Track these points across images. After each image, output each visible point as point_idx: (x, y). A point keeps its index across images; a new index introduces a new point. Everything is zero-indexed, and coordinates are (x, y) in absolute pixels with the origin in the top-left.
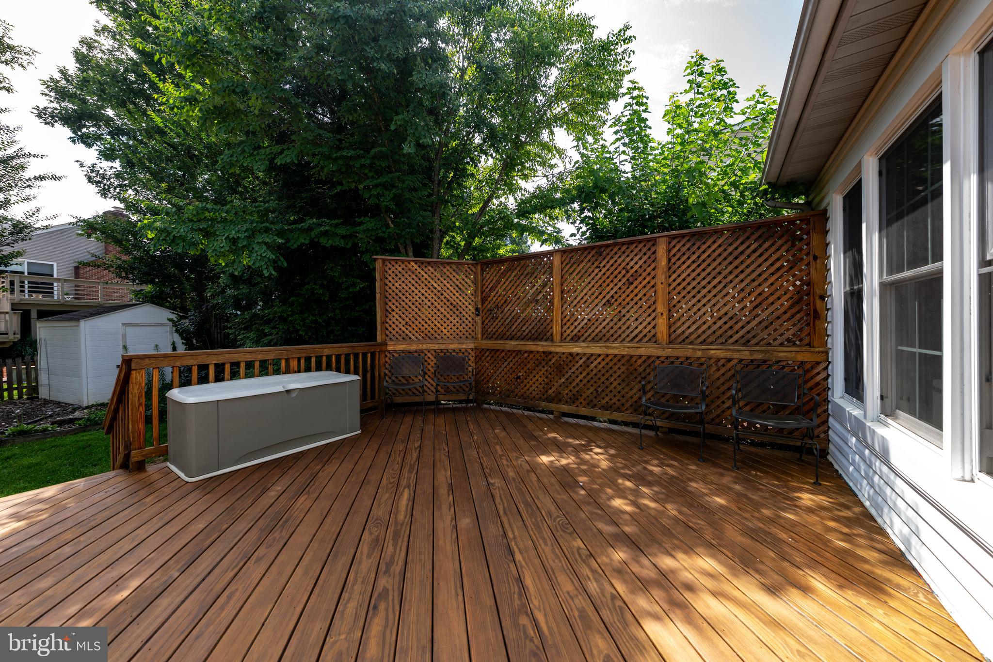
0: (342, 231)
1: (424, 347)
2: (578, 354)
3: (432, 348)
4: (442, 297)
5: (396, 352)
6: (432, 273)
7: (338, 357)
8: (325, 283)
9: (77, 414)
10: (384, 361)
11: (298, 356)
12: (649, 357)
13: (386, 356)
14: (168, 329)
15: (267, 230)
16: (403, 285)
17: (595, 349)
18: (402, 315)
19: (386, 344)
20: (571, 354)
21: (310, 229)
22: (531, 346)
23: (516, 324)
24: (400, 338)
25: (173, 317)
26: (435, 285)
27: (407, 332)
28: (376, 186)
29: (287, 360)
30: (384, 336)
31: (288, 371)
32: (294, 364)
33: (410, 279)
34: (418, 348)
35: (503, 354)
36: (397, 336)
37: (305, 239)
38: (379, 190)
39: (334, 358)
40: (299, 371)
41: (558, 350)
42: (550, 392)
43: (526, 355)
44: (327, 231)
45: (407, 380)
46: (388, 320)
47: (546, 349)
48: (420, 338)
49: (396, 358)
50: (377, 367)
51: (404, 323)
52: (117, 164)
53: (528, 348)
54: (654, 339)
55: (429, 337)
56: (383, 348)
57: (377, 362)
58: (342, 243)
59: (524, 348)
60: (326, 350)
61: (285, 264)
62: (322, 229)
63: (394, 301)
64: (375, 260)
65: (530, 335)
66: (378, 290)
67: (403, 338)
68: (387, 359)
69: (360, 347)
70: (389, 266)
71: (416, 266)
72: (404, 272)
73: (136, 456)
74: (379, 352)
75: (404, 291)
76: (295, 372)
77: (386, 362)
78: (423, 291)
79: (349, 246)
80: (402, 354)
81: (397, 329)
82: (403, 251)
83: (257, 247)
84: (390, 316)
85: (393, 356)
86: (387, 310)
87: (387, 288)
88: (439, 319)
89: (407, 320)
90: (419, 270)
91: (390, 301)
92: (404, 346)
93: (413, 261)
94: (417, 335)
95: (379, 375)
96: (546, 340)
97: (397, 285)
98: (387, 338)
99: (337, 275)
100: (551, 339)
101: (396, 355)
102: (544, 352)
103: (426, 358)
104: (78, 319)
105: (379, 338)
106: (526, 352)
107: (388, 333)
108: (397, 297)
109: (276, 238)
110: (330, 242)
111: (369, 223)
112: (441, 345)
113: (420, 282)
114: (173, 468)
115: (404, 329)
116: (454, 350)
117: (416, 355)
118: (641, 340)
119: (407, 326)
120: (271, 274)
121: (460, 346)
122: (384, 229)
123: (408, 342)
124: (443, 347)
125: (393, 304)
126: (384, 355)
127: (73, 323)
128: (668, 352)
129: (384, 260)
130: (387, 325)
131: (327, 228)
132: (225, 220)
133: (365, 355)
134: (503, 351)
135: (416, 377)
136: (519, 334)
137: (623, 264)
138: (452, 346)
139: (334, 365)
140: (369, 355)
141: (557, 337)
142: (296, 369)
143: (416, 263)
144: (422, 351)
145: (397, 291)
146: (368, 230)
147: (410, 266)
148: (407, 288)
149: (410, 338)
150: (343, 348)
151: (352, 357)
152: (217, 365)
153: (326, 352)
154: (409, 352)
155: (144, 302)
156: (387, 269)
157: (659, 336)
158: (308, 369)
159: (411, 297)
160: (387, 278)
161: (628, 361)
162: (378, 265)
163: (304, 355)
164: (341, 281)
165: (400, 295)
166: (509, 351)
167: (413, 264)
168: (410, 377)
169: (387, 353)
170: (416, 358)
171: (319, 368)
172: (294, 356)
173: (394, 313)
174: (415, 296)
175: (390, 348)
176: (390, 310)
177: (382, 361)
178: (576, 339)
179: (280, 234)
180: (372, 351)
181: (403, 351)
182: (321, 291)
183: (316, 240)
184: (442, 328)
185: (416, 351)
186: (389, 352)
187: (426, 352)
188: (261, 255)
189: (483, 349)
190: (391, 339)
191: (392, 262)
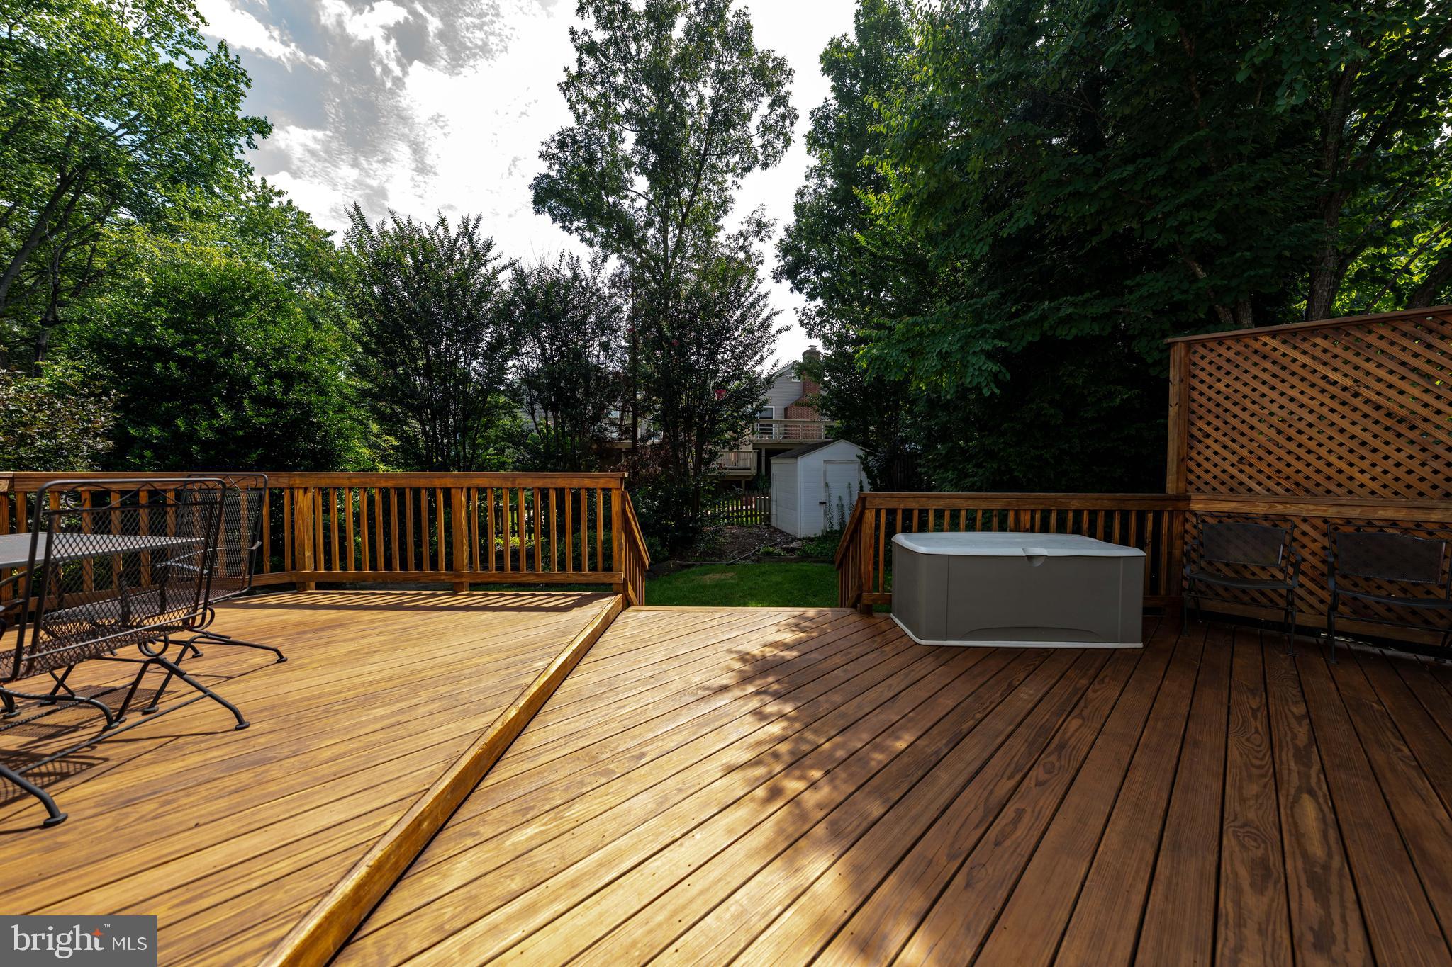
0: (1097, 309)
1: (1291, 509)
3: (1314, 514)
4: (1357, 402)
5: (1211, 514)
6: (1325, 351)
7: (1093, 514)
8: (1058, 397)
9: (794, 545)
10: (1180, 528)
11: (1033, 507)
13: (1186, 520)
14: (857, 466)
15: (984, 334)
16: (1238, 385)
18: (1231, 444)
19: (1188, 499)
21: (1043, 318)
24: (1223, 489)
25: (861, 453)
26: (1333, 376)
27: (1243, 478)
28: (1178, 208)
29: (1017, 513)
30: (1183, 485)
31: (1017, 528)
32: (1026, 518)
33: (1255, 371)
34: (1272, 511)
36: (1215, 484)
37: (1033, 335)
38: (1184, 215)
39: (1086, 515)
40: (1032, 530)
44: (1069, 316)
45: (1237, 572)
46: (1193, 454)
48: (1280, 490)
49: (1212, 527)
50: (1165, 539)
51: (1235, 459)
52: (820, 302)
55: (1301, 488)
56: (1181, 505)
57: (1165, 531)
58: (1096, 329)
60: (1075, 501)
61: (1008, 376)
62: (1062, 314)
63: (1210, 418)
64: (1170, 345)
66: (1173, 400)
67: (1232, 490)
68: (1188, 526)
69: (1134, 501)
70: (1202, 351)
71: (1274, 343)
72: (1239, 360)
73: (866, 598)
74: (1171, 513)
75: (1237, 397)
76: (1027, 531)
77: (1186, 532)
78: (1294, 393)
79: (1108, 330)
80: (1225, 520)
81: (1217, 471)
82: (1228, 317)
83: (973, 360)
84: (1201, 447)
85: (1203, 521)
86: (1192, 436)
87: (1195, 395)
88: (1343, 451)
89: (1245, 453)
90: (1283, 348)
91: (1201, 418)
92: (1234, 504)
93: (1268, 333)
94: (1271, 484)
95: (1170, 554)
97: (1221, 386)
98: (1189, 488)
99: (1080, 382)
101: (1210, 520)
103: (1297, 533)
104: (795, 456)
105: (1171, 487)
107: (1192, 477)
108: (1220, 411)
109: (996, 341)
110: (1074, 331)
111: (1153, 283)
112: (1344, 510)
113: (1283, 374)
114: (897, 621)
115: (1233, 471)
117: (1266, 524)
119: (1241, 466)
120: (993, 393)
122: (1185, 285)
123: (1246, 496)
124: (1354, 513)
125: (1209, 423)
126: (1181, 518)
127: (792, 461)
129: (1189, 344)
130: (1192, 465)
131: (1070, 310)
132: (933, 332)
133: (1141, 517)
135: (1263, 569)
139: (1085, 527)
140: (1150, 516)
142: (1028, 526)
143: (1274, 337)
144: (1284, 518)
145: (1220, 399)
146: (1151, 295)
147: (1257, 345)
148: (1246, 390)
149: (1250, 490)
150: (1100, 501)
151: (1117, 516)
152: (904, 511)
153: (1075, 505)
154: (1247, 517)
155: (837, 439)
156: (1196, 359)
158: (1045, 529)
159: (1256, 407)
160: (1194, 376)
162: (1177, 355)
163: (1041, 507)
164: (1086, 392)
165: (1228, 405)
167: (1266, 339)
168: (1245, 567)
169: (1188, 515)
170: (1266, 530)
171: (1061, 529)
172: (1026, 507)
173: (1209, 442)
174: (1268, 405)
175: (1195, 506)
176: (1199, 435)
177: (1178, 528)
179: (1000, 335)
180: (1157, 508)
181: (1229, 515)
182: (1052, 411)
183: (1049, 333)
184: (1354, 472)
185: (1266, 517)
186: (1195, 514)
187: (1297, 521)
188: (980, 369)
190: (1198, 489)
191: (1210, 345)
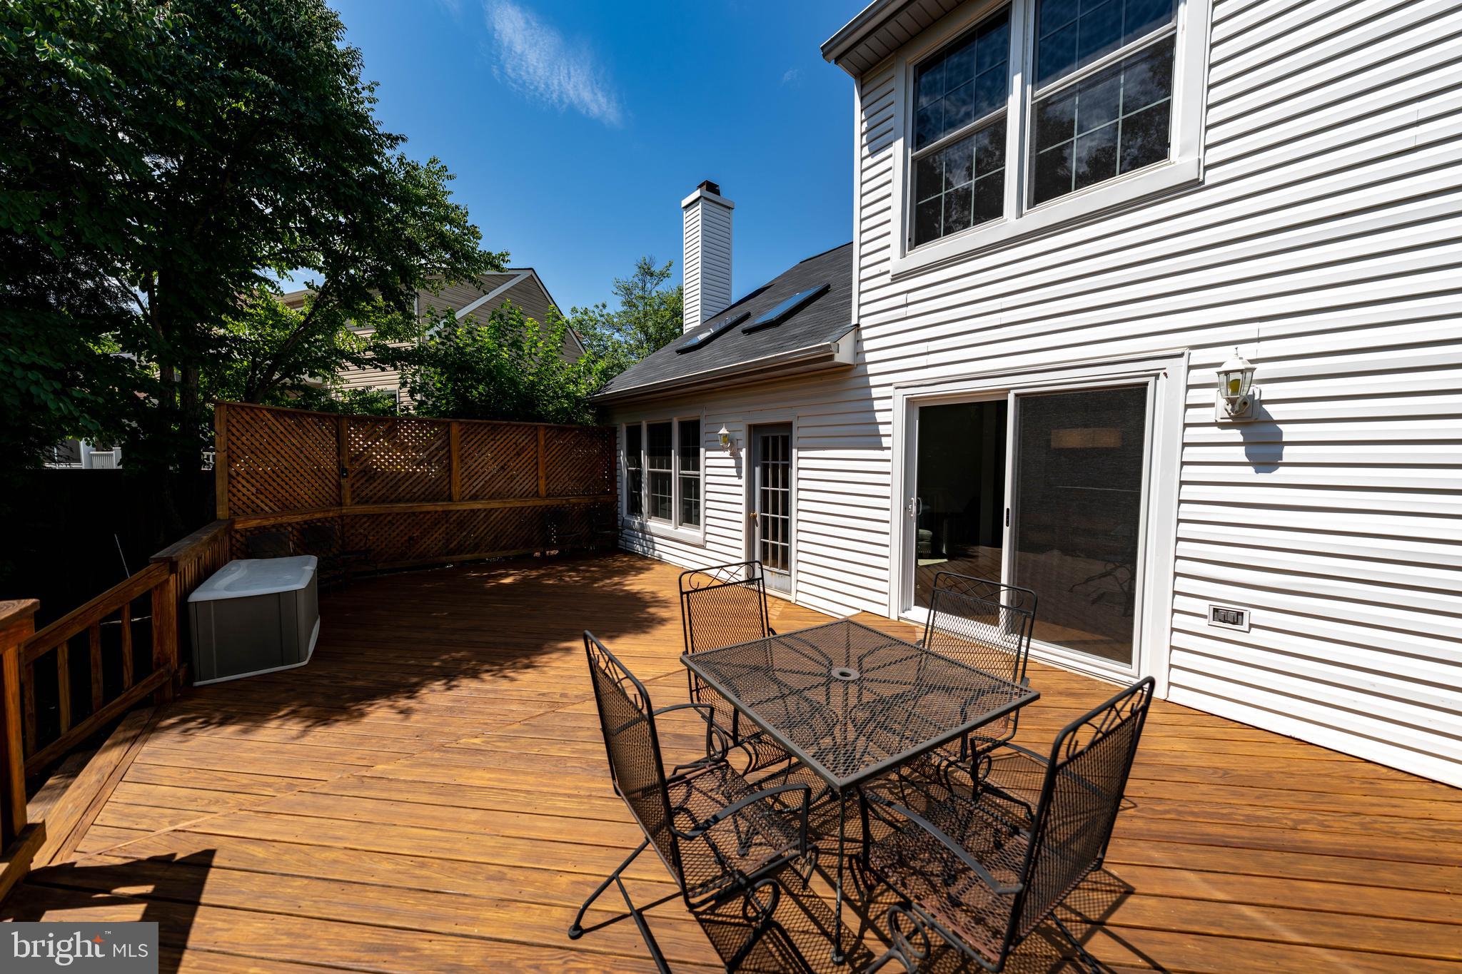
1: (285, 520)
2: (479, 510)
3: (293, 520)
5: (247, 529)
12: (535, 507)
16: (253, 440)
17: (495, 504)
19: (232, 522)
20: (472, 511)
22: (429, 507)
23: (404, 487)
24: (249, 511)
30: (227, 511)
33: (261, 432)
34: (277, 522)
35: (390, 518)
36: (245, 508)
41: (459, 508)
42: (452, 546)
43: (422, 516)
47: (446, 508)
48: (279, 510)
49: (247, 538)
53: (424, 509)
54: (537, 494)
55: (285, 507)
56: (229, 527)
59: (419, 510)
65: (423, 496)
67: (255, 512)
70: (233, 413)
71: (269, 416)
75: (253, 448)
80: (255, 532)
81: (244, 499)
84: (235, 482)
85: (242, 536)
89: (258, 486)
91: (234, 461)
92: (259, 521)
96: (443, 500)
98: (233, 514)
100: (450, 498)
101: (248, 534)
102: (443, 511)
103: (287, 533)
105: (221, 515)
106: (421, 513)
107: (232, 505)
112: (302, 516)
113: (273, 436)
115: (254, 498)
116: (319, 520)
117: (276, 531)
118: (527, 496)
119: (257, 495)
121: (327, 515)
123: (262, 515)
124: (307, 517)
128: (547, 502)
134: (389, 514)
136: (408, 496)
137: (514, 441)
138: (318, 516)
141: (456, 497)
144: (281, 525)
145: (244, 448)
147: (261, 416)
148: (257, 444)
149: (264, 510)
154: (265, 528)
156: (230, 418)
157: (540, 492)
160: (229, 430)
161: (520, 511)
166: (398, 514)
167: (265, 413)
169: (233, 533)
173: (239, 478)
174: (268, 455)
175: (238, 526)
176: (234, 474)
178: (474, 498)
181: (256, 528)
185: (273, 526)
186: (238, 531)
187: (286, 526)
189: (356, 516)
190: (238, 514)
191: (237, 410)
